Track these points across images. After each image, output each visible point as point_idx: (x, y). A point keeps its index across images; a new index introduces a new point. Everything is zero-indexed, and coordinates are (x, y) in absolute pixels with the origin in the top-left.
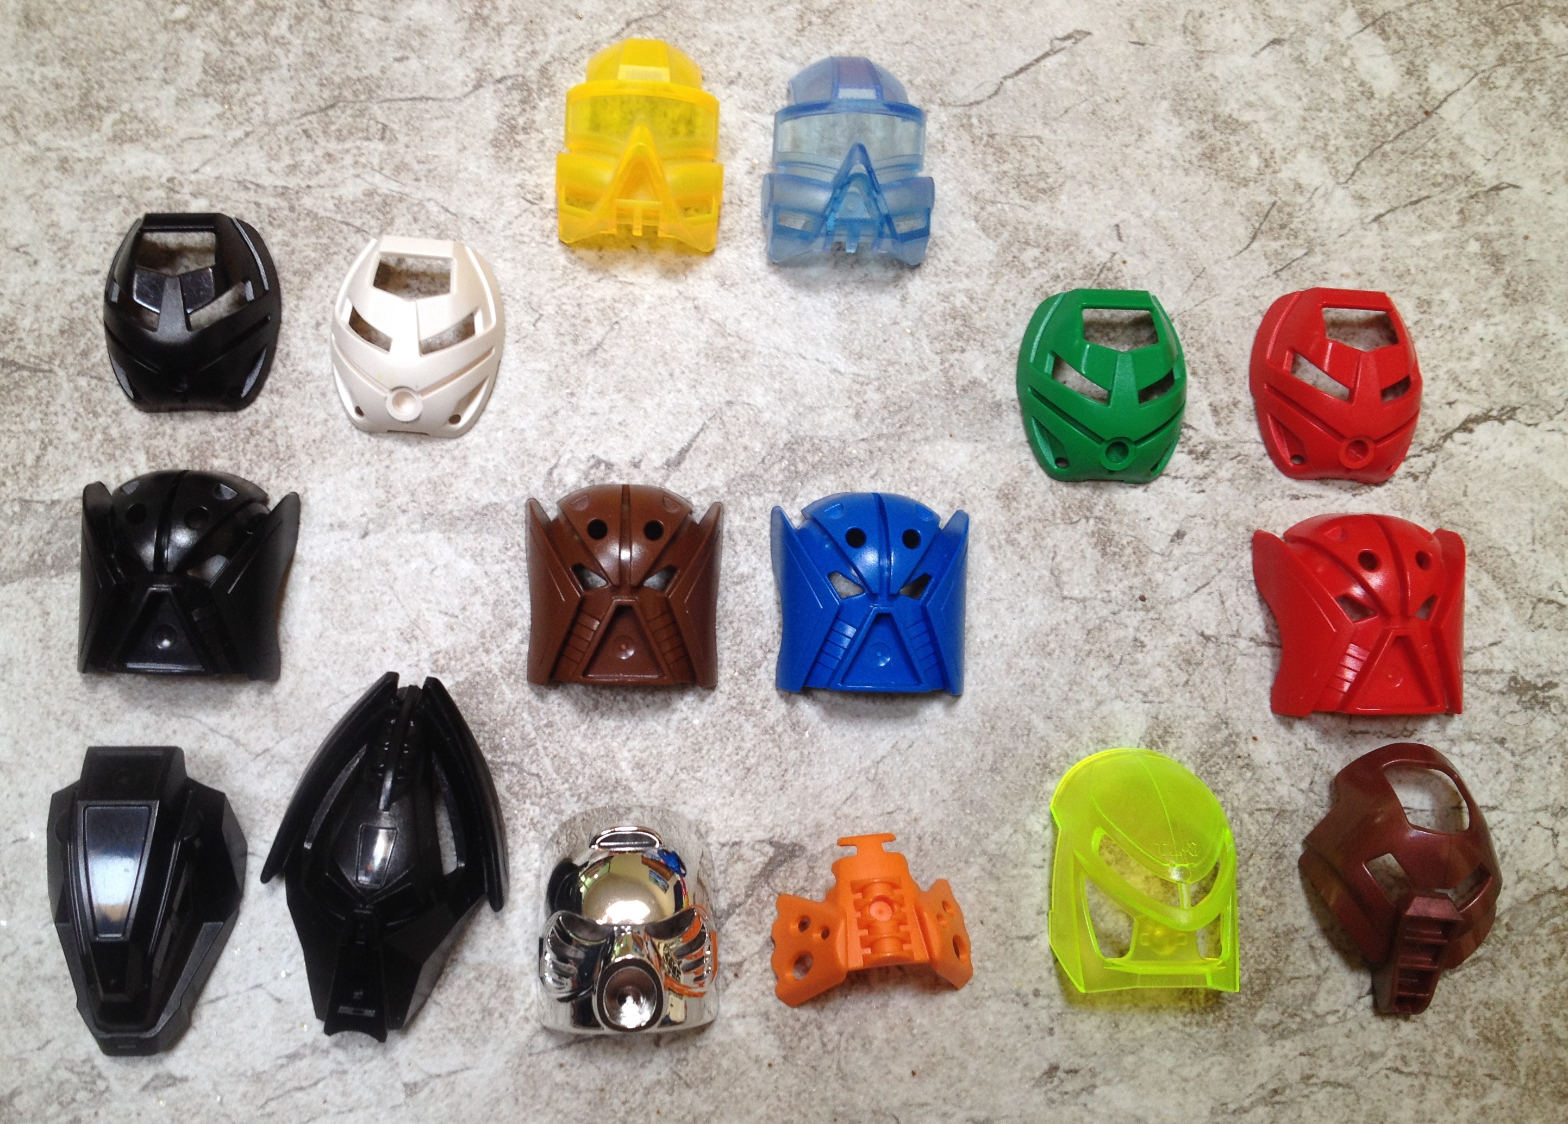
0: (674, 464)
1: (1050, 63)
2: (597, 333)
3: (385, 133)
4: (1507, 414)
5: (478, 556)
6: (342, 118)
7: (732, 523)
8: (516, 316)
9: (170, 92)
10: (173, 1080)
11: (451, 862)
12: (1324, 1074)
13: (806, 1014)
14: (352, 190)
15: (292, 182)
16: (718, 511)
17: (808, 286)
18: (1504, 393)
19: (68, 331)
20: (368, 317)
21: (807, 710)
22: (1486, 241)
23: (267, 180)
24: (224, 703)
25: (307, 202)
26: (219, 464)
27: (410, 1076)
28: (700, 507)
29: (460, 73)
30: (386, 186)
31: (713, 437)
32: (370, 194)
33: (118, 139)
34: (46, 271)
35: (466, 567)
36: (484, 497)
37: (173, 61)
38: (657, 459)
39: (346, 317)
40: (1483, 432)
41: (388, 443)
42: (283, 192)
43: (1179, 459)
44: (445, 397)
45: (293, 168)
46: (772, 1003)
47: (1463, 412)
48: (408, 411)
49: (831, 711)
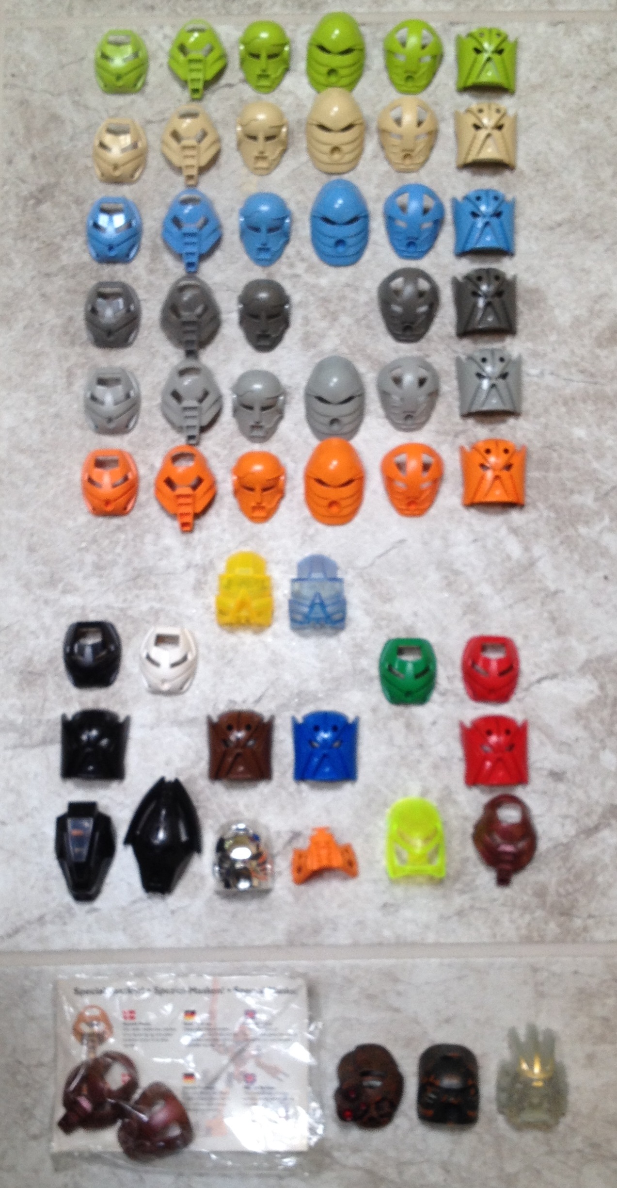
0: (258, 701)
1: (393, 552)
2: (230, 655)
3: (156, 587)
4: (554, 676)
5: (190, 736)
6: (141, 582)
7: (278, 722)
8: (202, 650)
9: (81, 575)
10: (95, 910)
11: (184, 837)
12: (478, 905)
13: (303, 888)
14: (145, 607)
15: (124, 605)
16: (272, 718)
17: (305, 636)
18: (554, 669)
19: (51, 661)
20: (153, 656)
21: (304, 786)
22: (550, 613)
23: (116, 605)
24: (107, 787)
25: (130, 613)
26: (103, 706)
27: (173, 907)
28: (266, 716)
29: (181, 564)
30: (157, 606)
31: (271, 691)
32: (152, 608)
33: (64, 592)
34: (42, 640)
35: (186, 739)
36: (192, 714)
37: (82, 563)
38: (251, 700)
39: (144, 655)
40: (545, 684)
41: (159, 697)
42: (122, 610)
43: (435, 696)
44: (178, 682)
45: (125, 601)
46: (292, 885)
47: (538, 675)
48: (166, 687)
49: (313, 787)
